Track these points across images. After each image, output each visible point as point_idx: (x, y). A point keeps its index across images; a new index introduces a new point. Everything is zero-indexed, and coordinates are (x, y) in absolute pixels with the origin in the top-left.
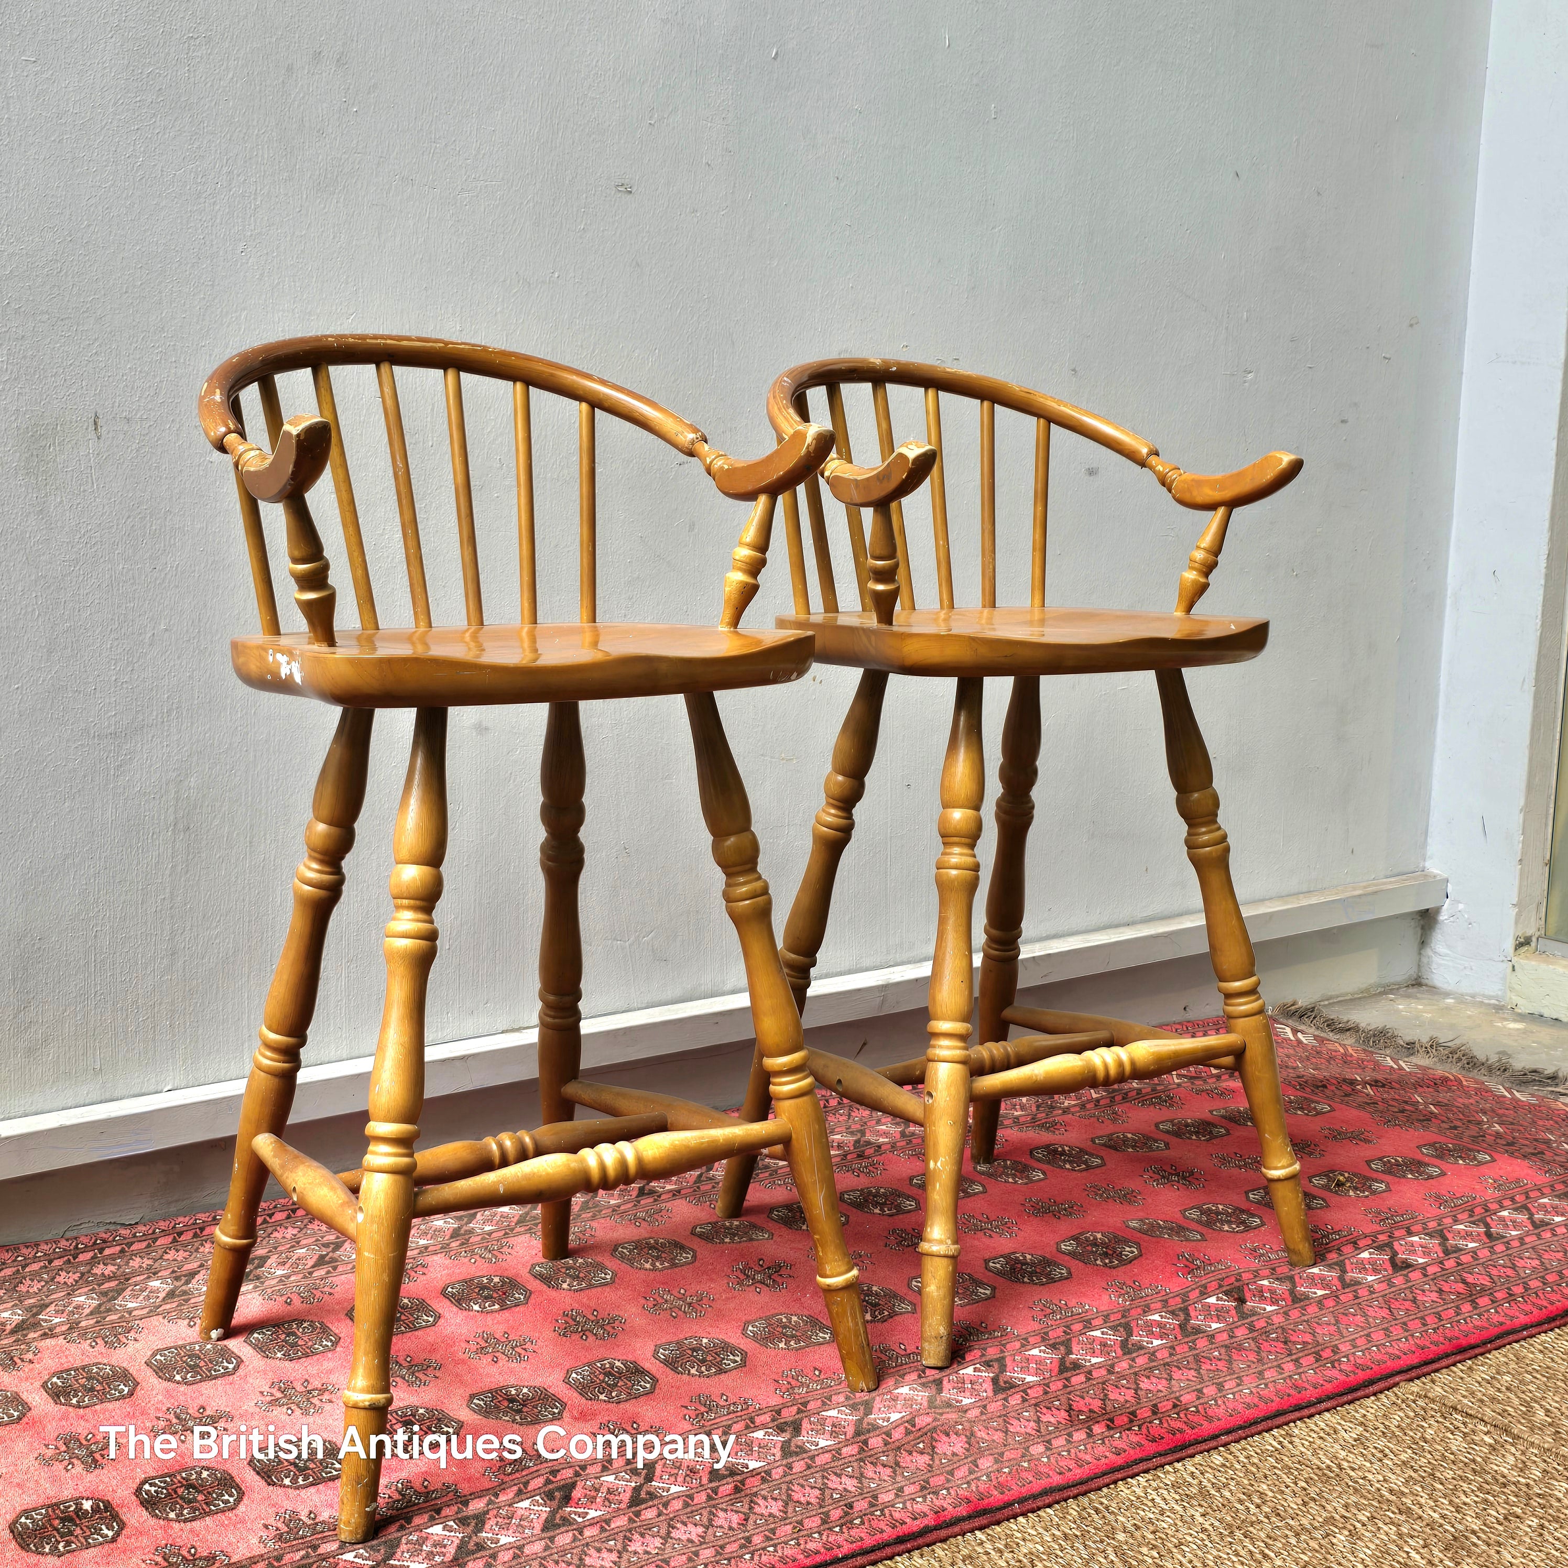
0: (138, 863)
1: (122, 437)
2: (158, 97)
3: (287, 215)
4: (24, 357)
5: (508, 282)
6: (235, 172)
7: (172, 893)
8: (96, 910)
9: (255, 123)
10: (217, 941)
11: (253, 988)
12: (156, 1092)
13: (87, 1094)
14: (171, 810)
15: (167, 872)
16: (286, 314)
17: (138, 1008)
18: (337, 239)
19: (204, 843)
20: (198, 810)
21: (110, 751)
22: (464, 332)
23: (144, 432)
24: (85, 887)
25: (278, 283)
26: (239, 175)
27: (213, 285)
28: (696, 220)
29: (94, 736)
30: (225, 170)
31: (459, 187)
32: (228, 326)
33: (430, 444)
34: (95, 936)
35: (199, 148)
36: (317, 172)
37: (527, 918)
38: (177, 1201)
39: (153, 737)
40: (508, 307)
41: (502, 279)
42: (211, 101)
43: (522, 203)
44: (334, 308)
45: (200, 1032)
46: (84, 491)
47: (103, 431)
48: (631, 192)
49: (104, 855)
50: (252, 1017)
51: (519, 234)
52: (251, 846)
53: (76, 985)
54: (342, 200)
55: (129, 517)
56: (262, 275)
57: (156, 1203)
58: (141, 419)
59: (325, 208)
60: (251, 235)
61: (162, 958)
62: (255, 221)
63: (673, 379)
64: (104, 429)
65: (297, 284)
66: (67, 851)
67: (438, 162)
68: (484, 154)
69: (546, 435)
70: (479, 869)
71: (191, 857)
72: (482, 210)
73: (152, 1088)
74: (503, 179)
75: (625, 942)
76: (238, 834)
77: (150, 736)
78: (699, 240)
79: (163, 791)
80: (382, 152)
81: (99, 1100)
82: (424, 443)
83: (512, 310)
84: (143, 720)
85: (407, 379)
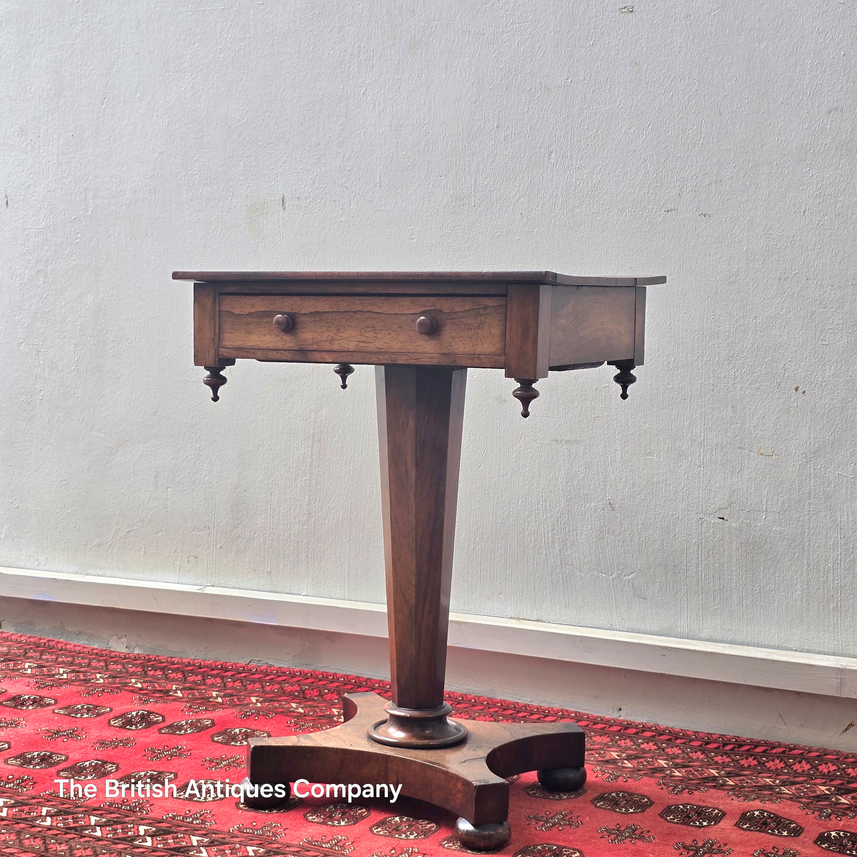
0: (293, 457)
1: (295, 208)
2: (322, 10)
3: (391, 67)
4: (251, 166)
5: (534, 90)
6: (362, 46)
7: (310, 477)
8: (272, 479)
9: (374, 14)
10: (333, 511)
11: (352, 545)
12: (298, 595)
13: (264, 585)
14: (312, 427)
15: (308, 464)
16: (387, 128)
17: (290, 541)
18: (420, 78)
19: (328, 450)
20: (326, 430)
21: (282, 389)
22: (500, 128)
23: (307, 205)
24: (267, 465)
25: (383, 110)
26: (364, 47)
27: (346, 116)
28: (689, 23)
29: (275, 380)
30: (356, 46)
31: (501, 31)
32: (354, 140)
33: (473, 205)
34: (271, 494)
35: (343, 35)
36: (410, 38)
37: (531, 540)
38: (307, 665)
39: (304, 383)
40: (532, 108)
41: (529, 88)
42: (350, 6)
43: (545, 34)
44: (415, 121)
45: (322, 565)
46: (276, 240)
47: (287, 205)
48: (632, 11)
49: (277, 448)
50: (351, 563)
51: (543, 56)
52: (354, 457)
53: (261, 520)
54: (424, 53)
55: (297, 254)
56: (374, 106)
57: (296, 662)
58: (306, 198)
59: (413, 59)
60: (369, 83)
61: (304, 515)
62: (372, 74)
63: (664, 146)
64: (287, 204)
65: (395, 109)
66: (259, 443)
67: (487, 17)
68: (519, 5)
69: (556, 195)
70: (496, 498)
71: (321, 457)
72: (517, 43)
73: (295, 592)
74: (532, 19)
75: (609, 575)
76: (347, 448)
77: (303, 382)
78: (691, 38)
79: (308, 416)
80: (450, 17)
81: (270, 590)
82: (468, 205)
83: (535, 109)
84: (300, 373)
85: (459, 163)
